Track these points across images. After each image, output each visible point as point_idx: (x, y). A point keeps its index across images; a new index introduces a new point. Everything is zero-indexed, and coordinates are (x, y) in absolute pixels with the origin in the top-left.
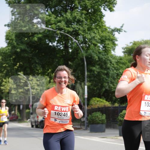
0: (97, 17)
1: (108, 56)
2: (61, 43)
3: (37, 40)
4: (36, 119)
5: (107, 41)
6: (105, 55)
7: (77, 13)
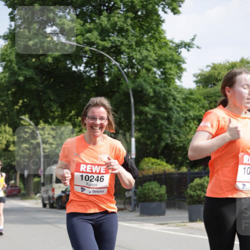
0: (151, 23)
1: (170, 88)
2: (92, 67)
3: (52, 62)
4: (51, 193)
5: (168, 64)
6: (165, 87)
7: (118, 17)
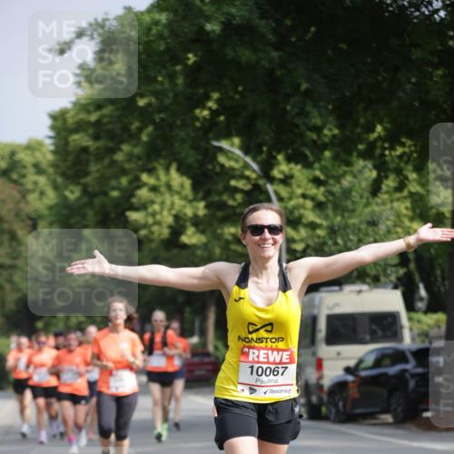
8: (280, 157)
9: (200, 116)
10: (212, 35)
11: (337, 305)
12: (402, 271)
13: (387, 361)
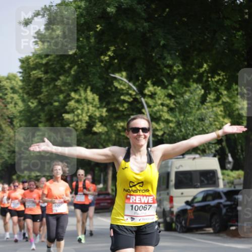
8: (149, 83)
9: (104, 60)
10: (111, 14)
11: (181, 166)
12: (218, 147)
13: (210, 198)
